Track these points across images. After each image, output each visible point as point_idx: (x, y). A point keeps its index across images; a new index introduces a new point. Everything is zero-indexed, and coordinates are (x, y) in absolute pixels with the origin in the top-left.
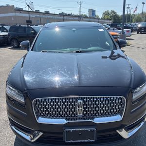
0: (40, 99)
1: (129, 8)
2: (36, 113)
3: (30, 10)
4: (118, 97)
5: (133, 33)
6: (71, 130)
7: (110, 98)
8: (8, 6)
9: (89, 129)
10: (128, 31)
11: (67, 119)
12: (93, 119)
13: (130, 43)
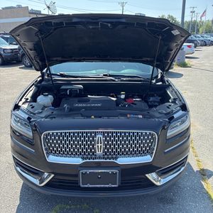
0: (51, 132)
1: (194, 12)
2: (46, 149)
3: (50, 13)
4: (148, 132)
5: (198, 48)
6: (88, 171)
7: (138, 133)
8: (19, 7)
9: (110, 171)
10: (189, 46)
11: (83, 158)
12: (116, 158)
13: (191, 63)
